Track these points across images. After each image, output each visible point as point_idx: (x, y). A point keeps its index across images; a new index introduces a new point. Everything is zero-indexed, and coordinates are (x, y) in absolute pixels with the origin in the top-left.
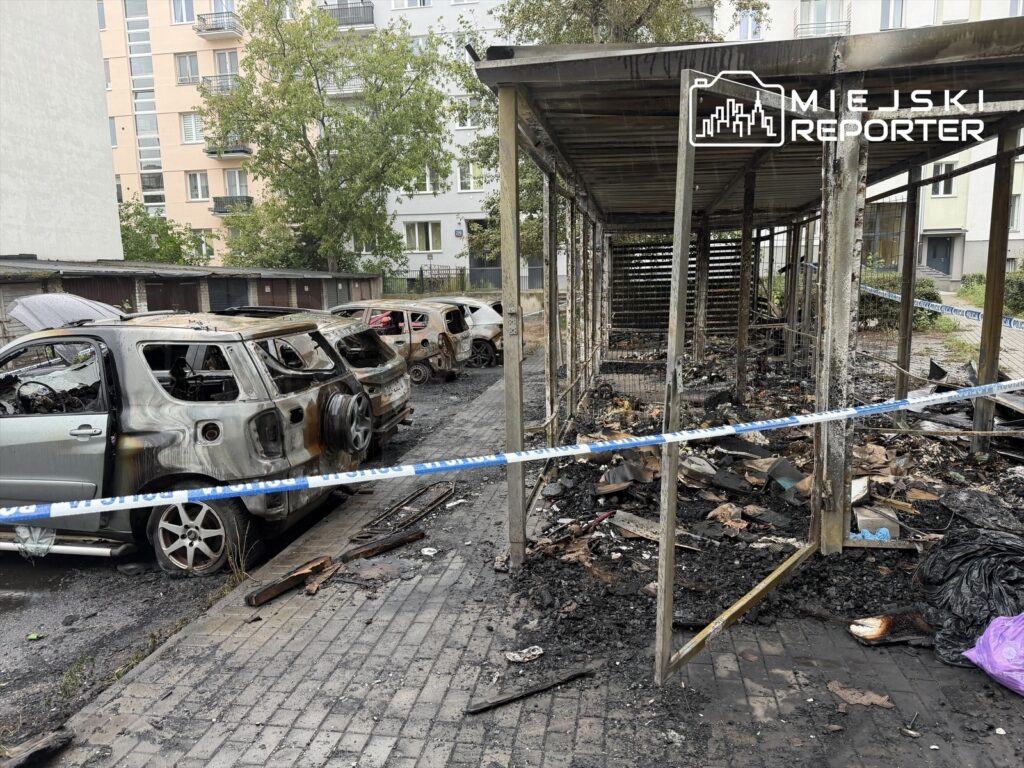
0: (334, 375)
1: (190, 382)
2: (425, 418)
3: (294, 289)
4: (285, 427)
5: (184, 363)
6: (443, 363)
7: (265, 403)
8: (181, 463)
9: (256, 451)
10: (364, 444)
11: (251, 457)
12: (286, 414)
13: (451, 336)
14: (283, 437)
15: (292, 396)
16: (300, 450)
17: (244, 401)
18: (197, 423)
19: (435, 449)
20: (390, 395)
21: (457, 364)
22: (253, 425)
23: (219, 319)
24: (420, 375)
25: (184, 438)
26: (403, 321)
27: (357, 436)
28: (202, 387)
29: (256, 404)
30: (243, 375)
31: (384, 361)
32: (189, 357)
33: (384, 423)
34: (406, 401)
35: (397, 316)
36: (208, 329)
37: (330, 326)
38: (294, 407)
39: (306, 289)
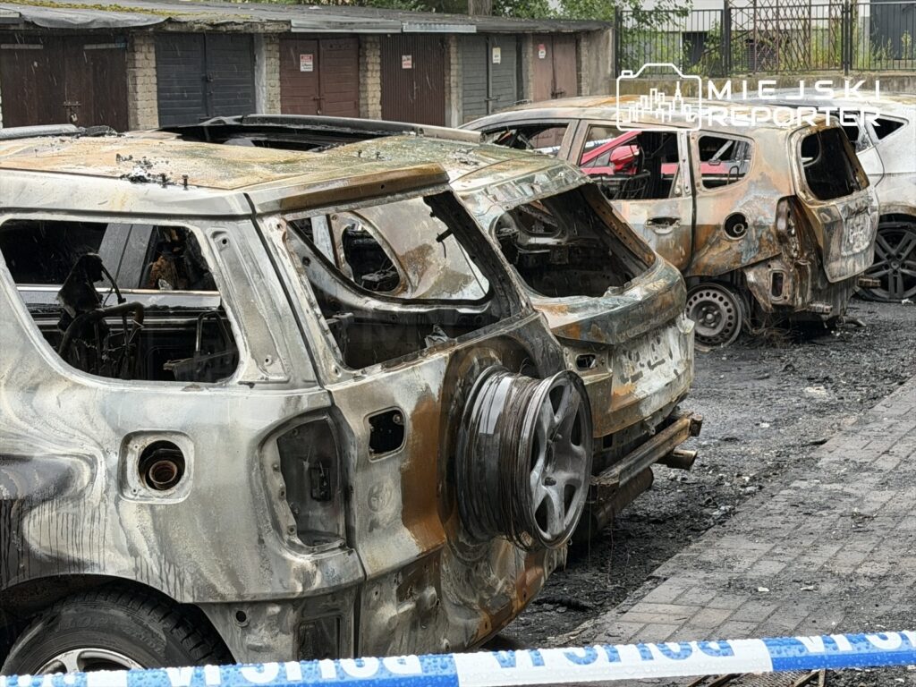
0: (488, 319)
1: (109, 321)
2: (729, 448)
3: (373, 61)
4: (353, 461)
5: (95, 270)
6: (787, 286)
7: (304, 393)
8: (79, 547)
9: (276, 526)
10: (563, 522)
11: (261, 541)
12: (358, 426)
13: (814, 205)
14: (347, 492)
15: (376, 374)
16: (391, 530)
17: (251, 385)
18: (128, 439)
19: (762, 547)
20: (636, 378)
21: (831, 290)
22: (271, 453)
23: (193, 155)
24: (718, 318)
25: (92, 479)
26: (674, 158)
27: (547, 499)
28: (141, 335)
29: (281, 395)
30: (251, 310)
31: (623, 279)
32: (107, 251)
33: (617, 460)
34: (681, 398)
35: (658, 146)
36: (165, 181)
37: (478, 173)
38: (380, 409)
39: (407, 63)
